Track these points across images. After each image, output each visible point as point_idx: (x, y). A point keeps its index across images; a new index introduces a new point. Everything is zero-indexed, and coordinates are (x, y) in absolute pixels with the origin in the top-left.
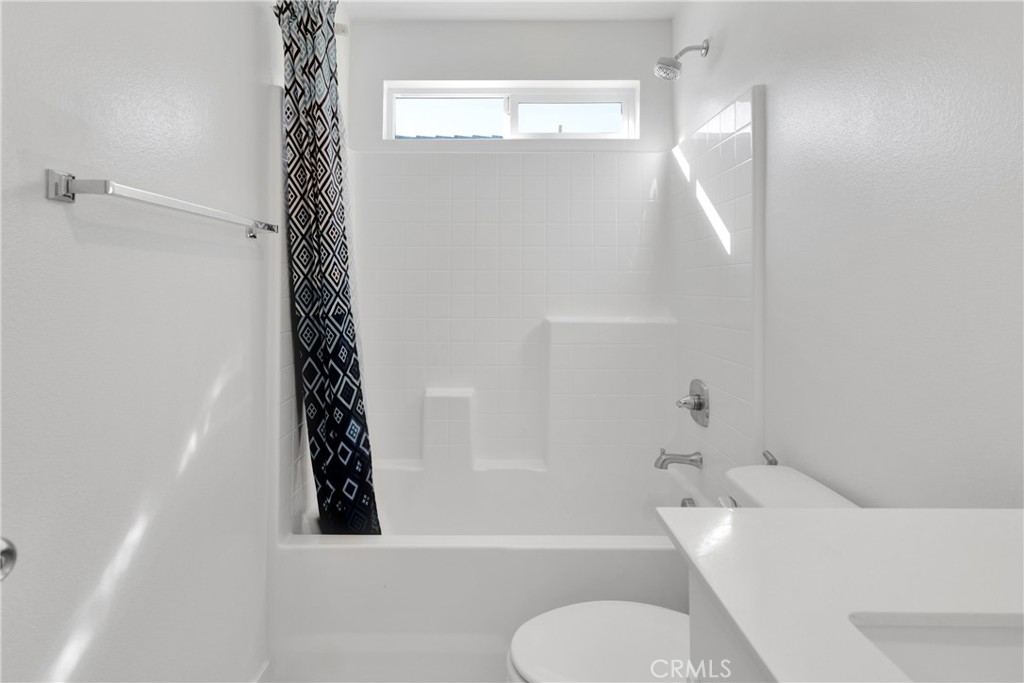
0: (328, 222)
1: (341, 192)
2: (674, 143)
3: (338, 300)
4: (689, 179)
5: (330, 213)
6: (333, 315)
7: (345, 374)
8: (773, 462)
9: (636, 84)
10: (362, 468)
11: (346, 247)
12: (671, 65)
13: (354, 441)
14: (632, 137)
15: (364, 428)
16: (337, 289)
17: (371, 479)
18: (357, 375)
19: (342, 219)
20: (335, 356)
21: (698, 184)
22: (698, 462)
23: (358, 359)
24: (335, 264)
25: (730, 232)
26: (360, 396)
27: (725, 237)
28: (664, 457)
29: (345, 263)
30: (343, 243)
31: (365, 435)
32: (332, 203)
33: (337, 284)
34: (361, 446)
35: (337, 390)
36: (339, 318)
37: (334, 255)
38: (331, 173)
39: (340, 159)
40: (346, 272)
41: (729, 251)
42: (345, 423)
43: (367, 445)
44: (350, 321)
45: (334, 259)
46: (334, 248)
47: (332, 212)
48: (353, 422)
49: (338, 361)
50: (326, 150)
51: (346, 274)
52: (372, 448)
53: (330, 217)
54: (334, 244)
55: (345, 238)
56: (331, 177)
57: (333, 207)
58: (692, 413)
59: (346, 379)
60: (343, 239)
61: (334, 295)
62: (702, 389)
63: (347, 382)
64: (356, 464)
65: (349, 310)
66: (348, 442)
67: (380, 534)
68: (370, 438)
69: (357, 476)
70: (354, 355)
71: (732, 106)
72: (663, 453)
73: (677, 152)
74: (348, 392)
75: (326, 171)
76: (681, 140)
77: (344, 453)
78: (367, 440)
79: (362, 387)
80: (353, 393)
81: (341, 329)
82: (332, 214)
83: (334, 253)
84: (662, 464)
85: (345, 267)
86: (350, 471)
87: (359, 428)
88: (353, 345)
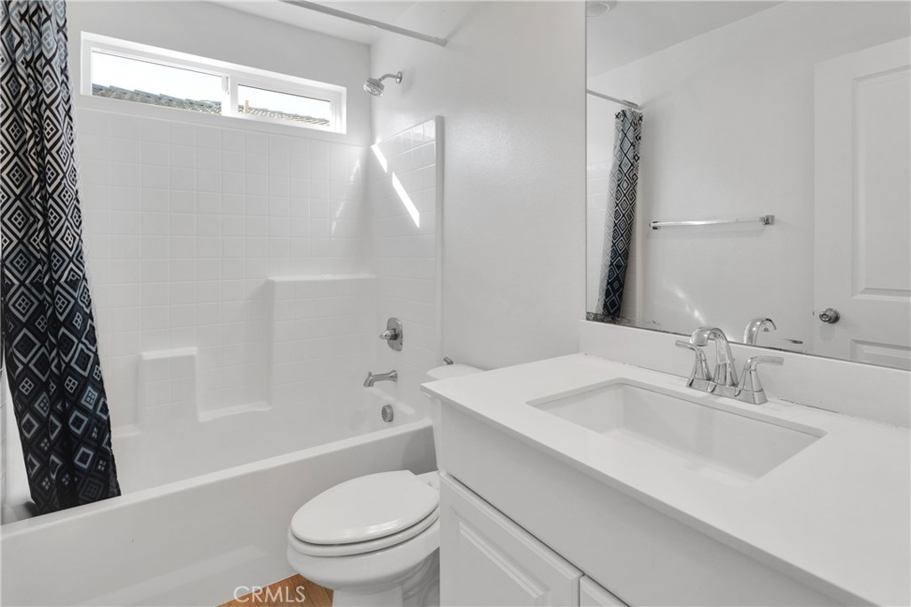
0: (60, 184)
1: (72, 153)
2: (372, 142)
3: (71, 265)
4: (386, 171)
5: (61, 175)
6: (66, 281)
7: (80, 341)
8: (450, 363)
9: (343, 90)
10: (98, 434)
11: (79, 210)
12: (376, 85)
13: (91, 407)
14: (338, 131)
15: (102, 393)
16: (71, 254)
17: (109, 444)
18: (93, 341)
19: (74, 181)
20: (68, 323)
21: (393, 174)
22: (393, 377)
23: (95, 325)
24: (67, 228)
25: (420, 212)
26: (97, 362)
27: (415, 215)
28: (371, 378)
29: (78, 228)
30: (76, 206)
31: (102, 400)
32: (65, 164)
33: (71, 250)
34: (98, 413)
35: (72, 358)
36: (74, 284)
37: (67, 219)
38: (63, 133)
39: (71, 118)
40: (79, 236)
41: (418, 225)
42: (81, 391)
43: (105, 409)
44: (85, 287)
45: (67, 223)
46: (67, 211)
47: (65, 174)
48: (90, 388)
49: (72, 329)
50: (57, 108)
51: (80, 239)
52: (111, 413)
53: (62, 179)
54: (67, 207)
55: (78, 201)
56: (63, 138)
57: (65, 169)
58: (389, 343)
59: (81, 346)
60: (75, 202)
61: (67, 260)
62: (397, 324)
63: (82, 349)
64: (92, 431)
65: (84, 275)
66: (84, 410)
67: (119, 494)
68: (108, 402)
69: (93, 443)
70: (90, 321)
71: (421, 126)
72: (370, 375)
73: (375, 148)
74: (83, 360)
75: (58, 130)
76: (379, 140)
77: (78, 422)
78: (105, 405)
79: (99, 353)
80: (90, 360)
81: (76, 295)
82: (64, 176)
83: (67, 216)
84: (369, 383)
85: (79, 232)
86: (85, 440)
87: (96, 394)
88: (88, 311)
